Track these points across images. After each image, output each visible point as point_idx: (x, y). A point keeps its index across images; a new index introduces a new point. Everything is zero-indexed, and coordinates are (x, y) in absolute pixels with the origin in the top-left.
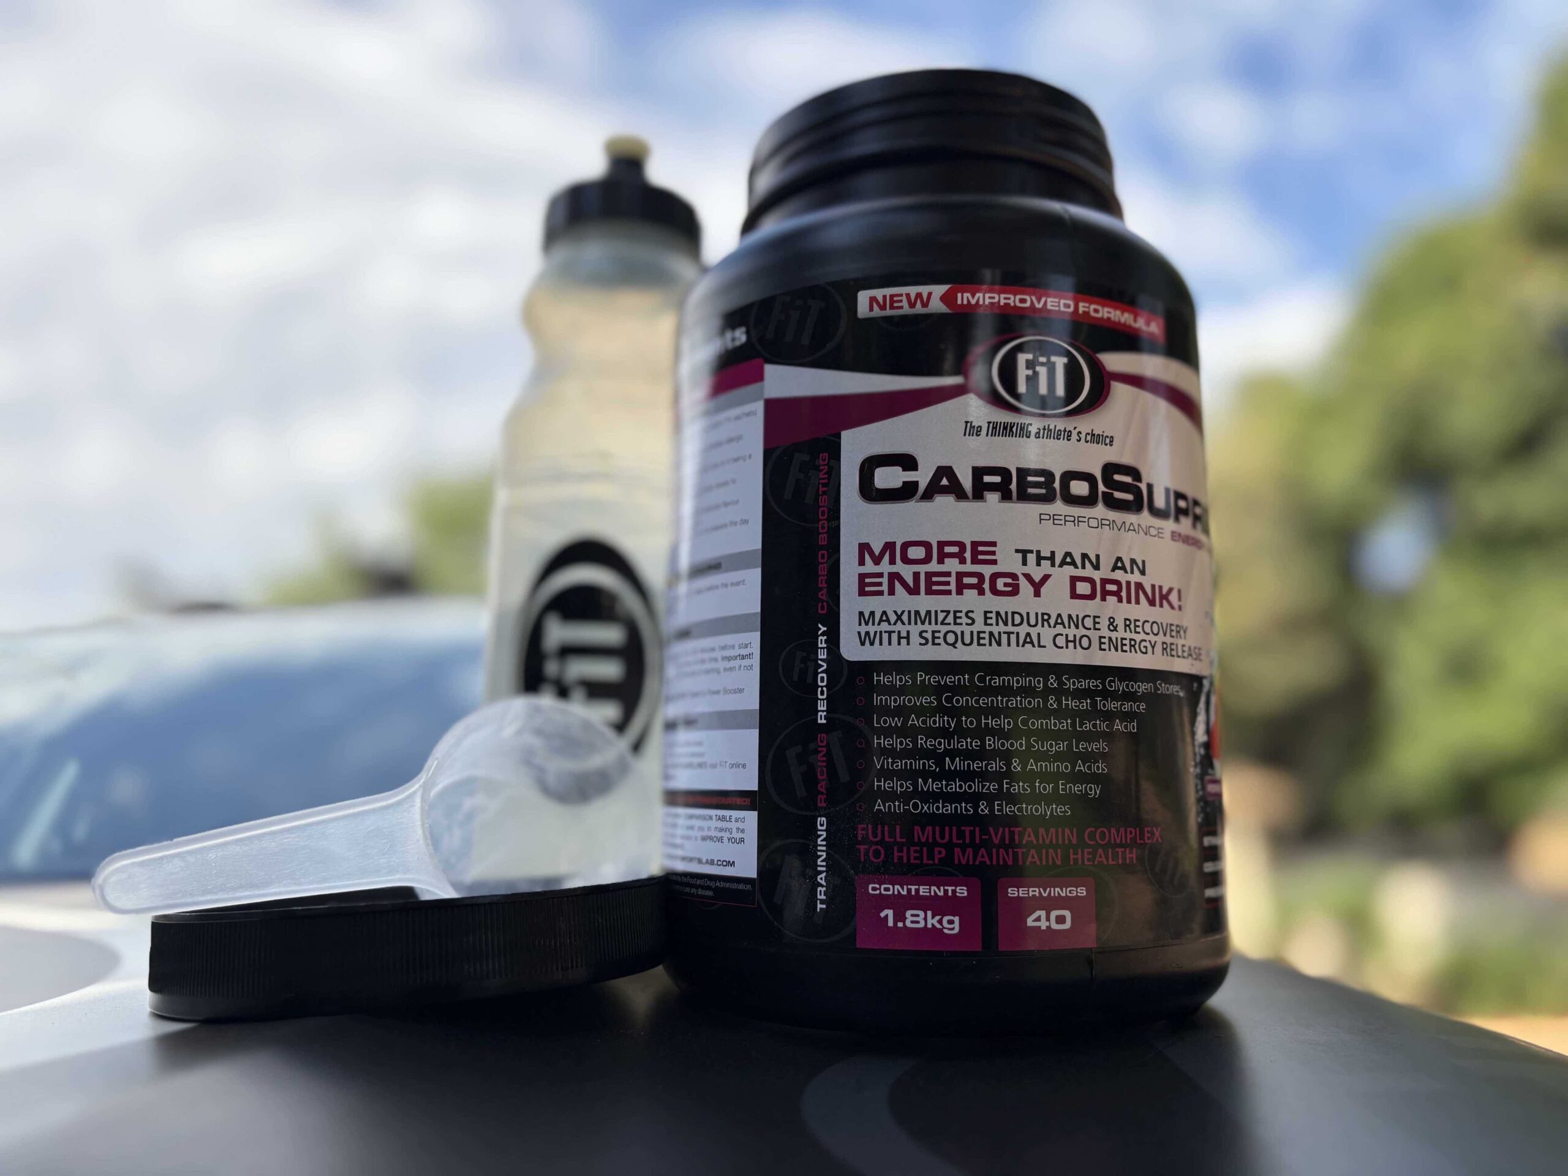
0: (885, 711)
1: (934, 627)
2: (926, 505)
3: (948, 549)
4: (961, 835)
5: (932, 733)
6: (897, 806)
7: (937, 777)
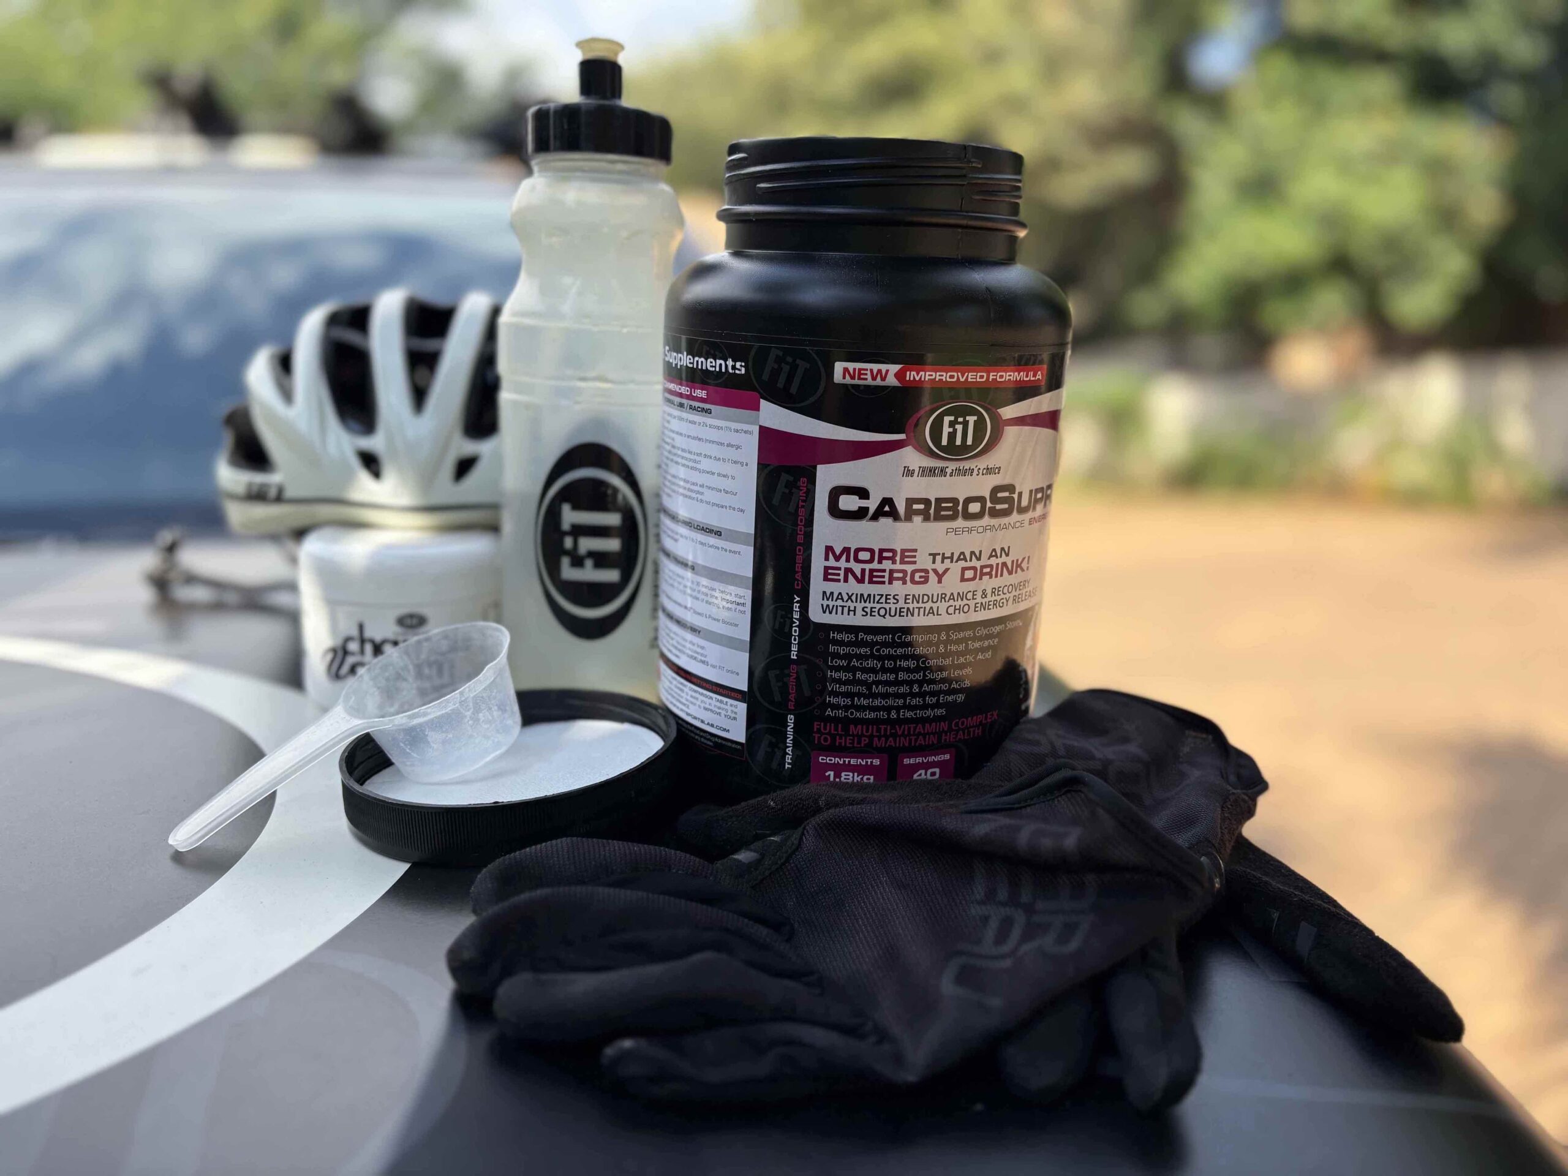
0: (836, 655)
1: (872, 605)
2: (873, 524)
3: (885, 554)
4: (879, 730)
5: (865, 670)
6: (841, 713)
7: (866, 697)
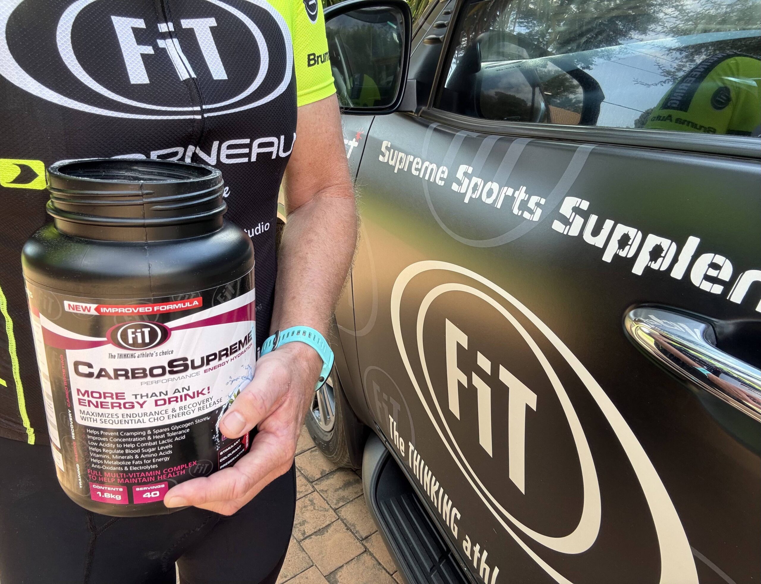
0: (91, 440)
1: (104, 418)
2: (97, 380)
3: (107, 395)
4: (119, 476)
5: (107, 448)
6: (99, 467)
7: (110, 460)
